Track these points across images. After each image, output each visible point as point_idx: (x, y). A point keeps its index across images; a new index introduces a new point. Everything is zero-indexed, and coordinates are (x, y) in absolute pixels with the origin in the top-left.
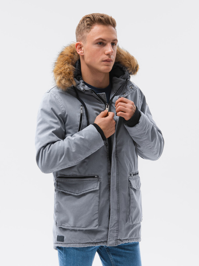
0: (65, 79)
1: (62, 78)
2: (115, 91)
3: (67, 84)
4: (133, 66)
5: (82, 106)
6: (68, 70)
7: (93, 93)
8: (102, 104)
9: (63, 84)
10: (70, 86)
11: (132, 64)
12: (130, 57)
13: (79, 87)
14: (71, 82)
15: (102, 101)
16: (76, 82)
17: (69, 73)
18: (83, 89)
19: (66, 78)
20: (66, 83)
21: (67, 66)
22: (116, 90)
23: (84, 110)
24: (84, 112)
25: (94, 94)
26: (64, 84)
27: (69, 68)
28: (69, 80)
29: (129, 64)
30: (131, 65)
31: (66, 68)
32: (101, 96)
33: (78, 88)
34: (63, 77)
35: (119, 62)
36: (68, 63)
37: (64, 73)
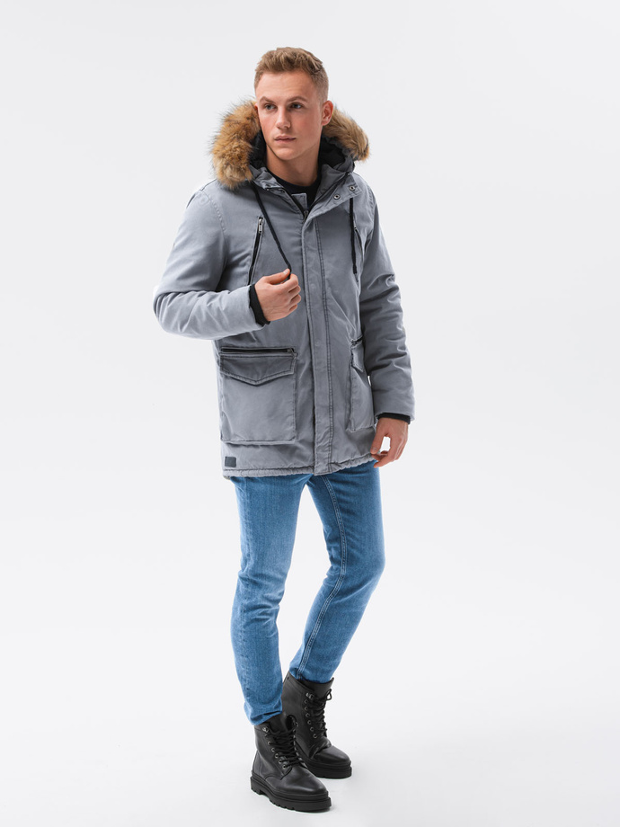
0: (231, 168)
1: (226, 166)
5: (262, 218)
6: (238, 151)
7: (284, 192)
8: (298, 213)
9: (228, 176)
10: (240, 180)
13: (259, 182)
14: (243, 174)
15: (298, 209)
16: (253, 174)
17: (240, 158)
18: (267, 186)
19: (233, 165)
20: (234, 176)
21: (236, 144)
23: (266, 226)
24: (268, 228)
25: (286, 195)
26: (231, 176)
27: (239, 147)
28: (238, 169)
31: (234, 146)
32: (297, 198)
33: (257, 183)
34: (227, 164)
35: (336, 138)
36: (239, 138)
37: (230, 156)
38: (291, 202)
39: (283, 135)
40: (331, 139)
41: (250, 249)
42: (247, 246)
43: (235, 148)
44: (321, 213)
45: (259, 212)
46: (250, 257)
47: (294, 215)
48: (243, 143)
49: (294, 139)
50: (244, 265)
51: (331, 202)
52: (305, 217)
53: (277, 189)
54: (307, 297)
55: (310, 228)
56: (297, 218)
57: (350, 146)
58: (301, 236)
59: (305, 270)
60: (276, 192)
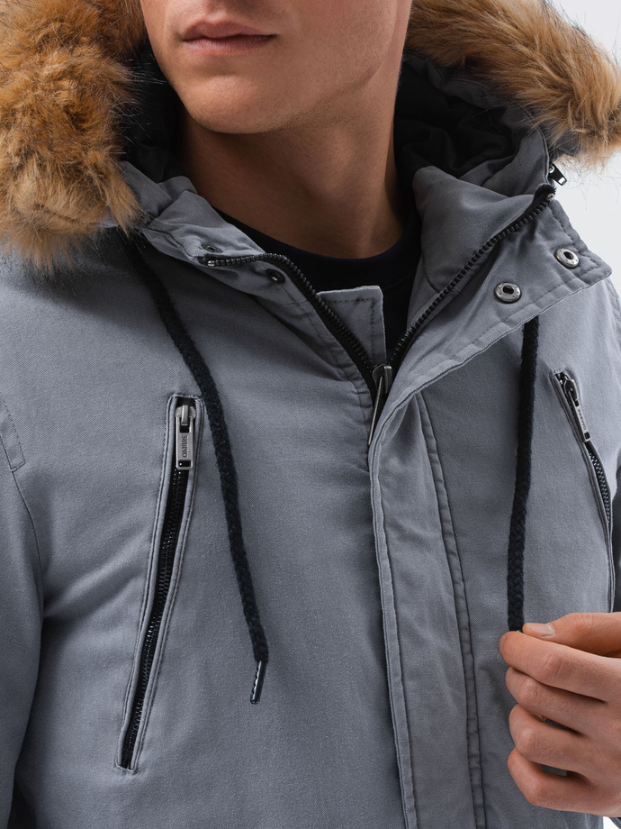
0: (41, 167)
1: (17, 160)
2: (442, 279)
3: (62, 202)
4: (585, 101)
5: (191, 403)
6: (66, 93)
7: (282, 281)
8: (348, 377)
9: (21, 206)
10: (86, 221)
11: (578, 83)
12: (558, 34)
13: (166, 233)
14: (94, 198)
15: (345, 358)
16: (138, 198)
17: (77, 119)
18: (203, 252)
19: (48, 154)
20: (48, 205)
21: (55, 62)
22: (449, 272)
23: (207, 432)
24: (209, 449)
25: (290, 295)
26: (37, 206)
27: (70, 73)
28: (73, 174)
29: (553, 85)
30: (571, 90)
31: (46, 71)
32: (343, 309)
33: (157, 241)
34: (26, 153)
35: (475, 65)
36: (69, 40)
37: (31, 110)
38: (314, 324)
39: (219, 16)
40: (452, 71)
41: (142, 547)
42: (126, 535)
43: (57, 78)
44: (449, 364)
45: (174, 374)
46: (143, 586)
47: (330, 384)
48: (87, 56)
49: (271, 37)
50: (114, 621)
51: (490, 313)
52: (378, 394)
53: (245, 263)
54: (403, 755)
55: (405, 438)
56: (340, 399)
57: (537, 92)
58: (366, 481)
59: (390, 631)
60: (245, 282)
